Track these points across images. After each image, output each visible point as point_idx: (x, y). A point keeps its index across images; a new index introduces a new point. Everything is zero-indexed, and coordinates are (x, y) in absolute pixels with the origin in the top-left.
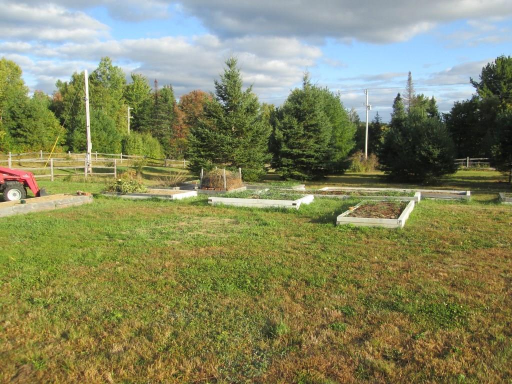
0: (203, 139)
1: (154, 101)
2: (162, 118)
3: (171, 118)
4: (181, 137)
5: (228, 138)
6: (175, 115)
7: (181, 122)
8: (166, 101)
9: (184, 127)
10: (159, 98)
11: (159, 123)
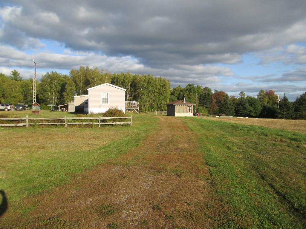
0: (220, 110)
1: (204, 95)
2: (207, 101)
3: (211, 101)
4: (214, 108)
5: (225, 110)
6: (212, 100)
7: (214, 103)
8: (209, 95)
9: (215, 104)
10: (207, 94)
11: (206, 103)
